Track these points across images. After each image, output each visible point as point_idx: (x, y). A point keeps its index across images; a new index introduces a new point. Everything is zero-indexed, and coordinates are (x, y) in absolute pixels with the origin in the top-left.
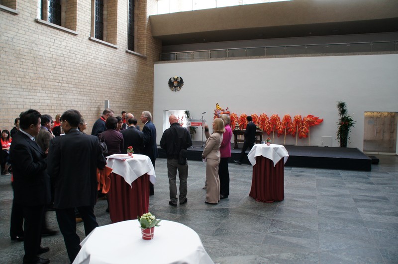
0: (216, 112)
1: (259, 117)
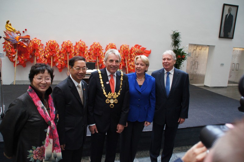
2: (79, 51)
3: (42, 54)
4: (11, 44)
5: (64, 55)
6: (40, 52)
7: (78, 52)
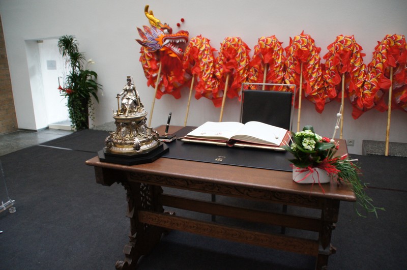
0: (142, 34)
1: (286, 44)
2: (294, 60)
3: (207, 70)
4: (149, 53)
5: (256, 71)
6: (204, 65)
7: (291, 63)
